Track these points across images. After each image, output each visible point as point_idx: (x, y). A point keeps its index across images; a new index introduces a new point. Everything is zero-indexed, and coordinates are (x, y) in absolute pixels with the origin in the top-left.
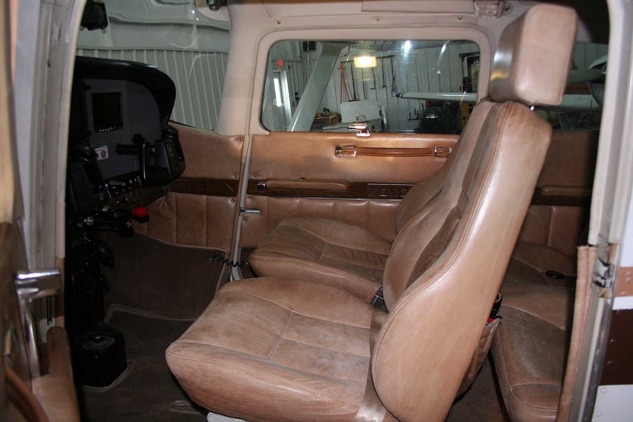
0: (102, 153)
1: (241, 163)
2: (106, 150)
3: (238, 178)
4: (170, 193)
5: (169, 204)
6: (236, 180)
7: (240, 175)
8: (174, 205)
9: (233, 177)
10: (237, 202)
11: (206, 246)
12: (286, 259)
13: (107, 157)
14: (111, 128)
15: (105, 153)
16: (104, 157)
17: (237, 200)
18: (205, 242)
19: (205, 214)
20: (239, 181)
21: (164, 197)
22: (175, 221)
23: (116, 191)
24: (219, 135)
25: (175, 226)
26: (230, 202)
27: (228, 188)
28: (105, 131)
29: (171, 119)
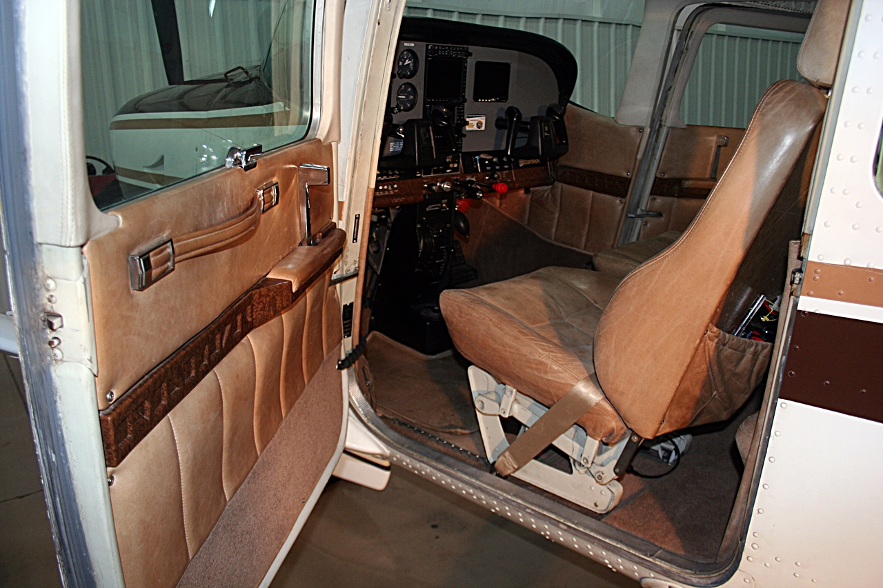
0: (477, 124)
1: (636, 158)
2: (484, 121)
3: (630, 177)
4: (556, 183)
5: (554, 196)
6: (627, 178)
7: (633, 174)
8: (558, 198)
9: (625, 174)
10: (625, 205)
11: (585, 249)
12: (627, 261)
13: (483, 128)
14: (493, 100)
15: (482, 124)
16: (479, 128)
17: (625, 202)
18: (583, 245)
19: (589, 213)
20: (630, 179)
21: (550, 187)
22: (557, 216)
23: (488, 166)
24: (616, 122)
25: (556, 221)
26: (618, 201)
27: (618, 186)
28: (485, 101)
29: (571, 99)
